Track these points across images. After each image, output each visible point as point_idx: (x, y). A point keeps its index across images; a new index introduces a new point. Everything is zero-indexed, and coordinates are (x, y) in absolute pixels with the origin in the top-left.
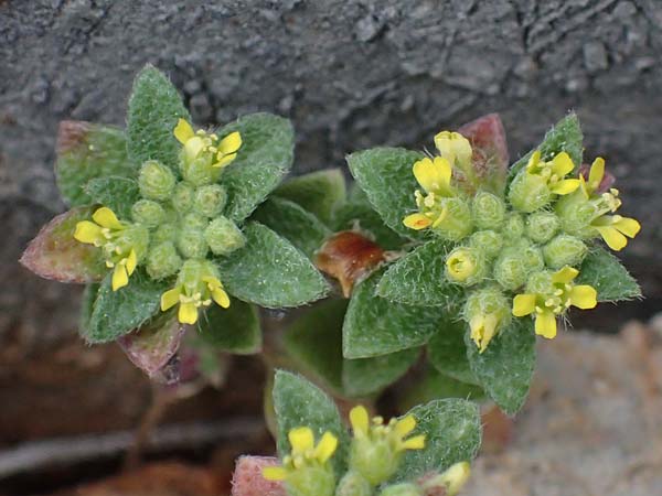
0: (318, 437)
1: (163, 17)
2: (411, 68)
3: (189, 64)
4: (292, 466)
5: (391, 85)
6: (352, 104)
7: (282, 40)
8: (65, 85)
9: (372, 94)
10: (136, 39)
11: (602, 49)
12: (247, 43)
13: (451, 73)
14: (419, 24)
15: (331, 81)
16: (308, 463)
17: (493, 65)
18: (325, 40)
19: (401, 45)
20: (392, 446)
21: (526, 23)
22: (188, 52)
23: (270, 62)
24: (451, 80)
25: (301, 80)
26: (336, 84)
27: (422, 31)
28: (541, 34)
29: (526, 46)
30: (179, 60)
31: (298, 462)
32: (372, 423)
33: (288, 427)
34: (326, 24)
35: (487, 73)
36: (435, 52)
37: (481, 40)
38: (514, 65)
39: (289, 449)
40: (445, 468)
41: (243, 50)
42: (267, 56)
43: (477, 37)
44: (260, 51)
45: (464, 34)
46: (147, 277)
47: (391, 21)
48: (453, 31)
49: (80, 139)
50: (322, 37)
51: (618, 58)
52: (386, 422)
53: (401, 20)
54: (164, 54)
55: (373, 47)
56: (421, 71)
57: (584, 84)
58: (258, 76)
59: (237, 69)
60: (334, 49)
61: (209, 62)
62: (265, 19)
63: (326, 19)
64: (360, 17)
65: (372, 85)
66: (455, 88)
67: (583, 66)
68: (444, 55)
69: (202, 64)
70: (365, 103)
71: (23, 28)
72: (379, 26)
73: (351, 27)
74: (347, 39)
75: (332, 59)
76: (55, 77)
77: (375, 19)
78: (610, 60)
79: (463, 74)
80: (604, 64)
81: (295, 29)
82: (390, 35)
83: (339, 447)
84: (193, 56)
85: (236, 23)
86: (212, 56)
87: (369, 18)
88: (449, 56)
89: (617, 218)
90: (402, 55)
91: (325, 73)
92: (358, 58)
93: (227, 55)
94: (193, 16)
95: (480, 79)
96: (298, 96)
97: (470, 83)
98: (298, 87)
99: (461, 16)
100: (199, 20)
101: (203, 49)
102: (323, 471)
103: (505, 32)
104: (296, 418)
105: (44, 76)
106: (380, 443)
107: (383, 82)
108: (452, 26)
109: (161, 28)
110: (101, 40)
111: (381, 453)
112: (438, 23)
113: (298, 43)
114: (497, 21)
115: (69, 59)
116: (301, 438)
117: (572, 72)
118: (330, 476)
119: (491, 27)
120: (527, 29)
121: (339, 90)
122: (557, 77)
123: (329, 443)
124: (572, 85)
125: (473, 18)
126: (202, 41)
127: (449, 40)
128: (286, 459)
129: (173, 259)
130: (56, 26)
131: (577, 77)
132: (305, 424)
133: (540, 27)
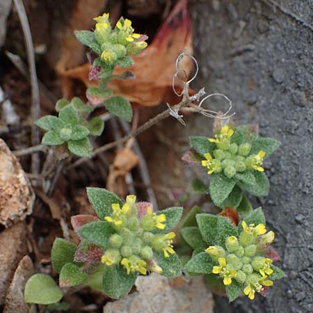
0: (163, 223)
1: (295, 152)
2: (288, 237)
3: (280, 166)
4: (153, 216)
5: (281, 232)
6: (273, 223)
7: (292, 193)
8: (267, 130)
9: (278, 228)
10: (286, 147)
11: (304, 297)
12: (289, 182)
13: (288, 250)
14: (304, 234)
15: (280, 213)
16: (155, 221)
17: (293, 263)
18: (294, 206)
19: (296, 230)
20: (164, 247)
21: (309, 269)
22: (284, 165)
23: (284, 192)
24: (286, 251)
25: (280, 204)
26: (280, 216)
27: (301, 236)
28: (306, 275)
29: (301, 272)
30: (281, 163)
31: (155, 217)
32: (170, 240)
33: (165, 213)
34: (299, 205)
35: (290, 262)
36: (295, 242)
37: (301, 256)
38: (294, 270)
39: (158, 214)
40: (160, 266)
41: (287, 182)
42: (286, 190)
43: (302, 254)
44: (287, 187)
45: (302, 249)
46: (214, 149)
47: (304, 225)
48: (303, 245)
49: (253, 131)
50: (295, 205)
51: (301, 304)
52: (171, 244)
53: (305, 228)
54: (283, 158)
55: (294, 222)
56: (288, 240)
57: (291, 295)
58: (279, 189)
59: (281, 182)
60: (291, 210)
61: (281, 172)
62: (299, 184)
63: (301, 204)
64: (304, 215)
65: (280, 227)
66: (284, 253)
67: (297, 293)
68: (295, 246)
69: (281, 170)
70: (274, 226)
71: (285, 111)
72: (301, 221)
73: (300, 213)
74: (295, 213)
75: (288, 211)
76: (270, 127)
77: (304, 219)
78: (300, 301)
79: (289, 254)
80: (298, 299)
81: (296, 196)
82: (299, 226)
83: (161, 230)
84: (283, 167)
85: (296, 176)
86: (284, 173)
87: (304, 217)
88: (294, 247)
89: (254, 291)
90: (292, 232)
91: (282, 211)
92: (289, 219)
93: (285, 178)
94: (296, 161)
95: (288, 260)
96: (274, 205)
97: (286, 257)
98: (277, 203)
99: (309, 246)
100: (295, 164)
101: (285, 169)
102: (153, 226)
103: (305, 263)
104: (168, 216)
105: (270, 124)
106: (164, 243)
107: (282, 230)
108: (304, 245)
109: (291, 154)
110: (285, 137)
111: (161, 244)
112: (305, 240)
113: (292, 198)
114: (308, 259)
115: (277, 129)
116: (162, 218)
117: (294, 290)
118: (151, 229)
119: (306, 258)
120: (307, 270)
121: (278, 217)
122: (292, 286)
123: (162, 227)
124: (290, 292)
125: (309, 251)
126: (288, 168)
127: (300, 245)
128: (155, 214)
129: (221, 157)
130: (287, 121)
131: (292, 292)
132: (167, 219)
133: (308, 273)
